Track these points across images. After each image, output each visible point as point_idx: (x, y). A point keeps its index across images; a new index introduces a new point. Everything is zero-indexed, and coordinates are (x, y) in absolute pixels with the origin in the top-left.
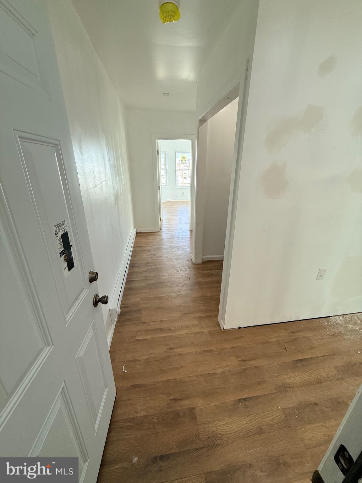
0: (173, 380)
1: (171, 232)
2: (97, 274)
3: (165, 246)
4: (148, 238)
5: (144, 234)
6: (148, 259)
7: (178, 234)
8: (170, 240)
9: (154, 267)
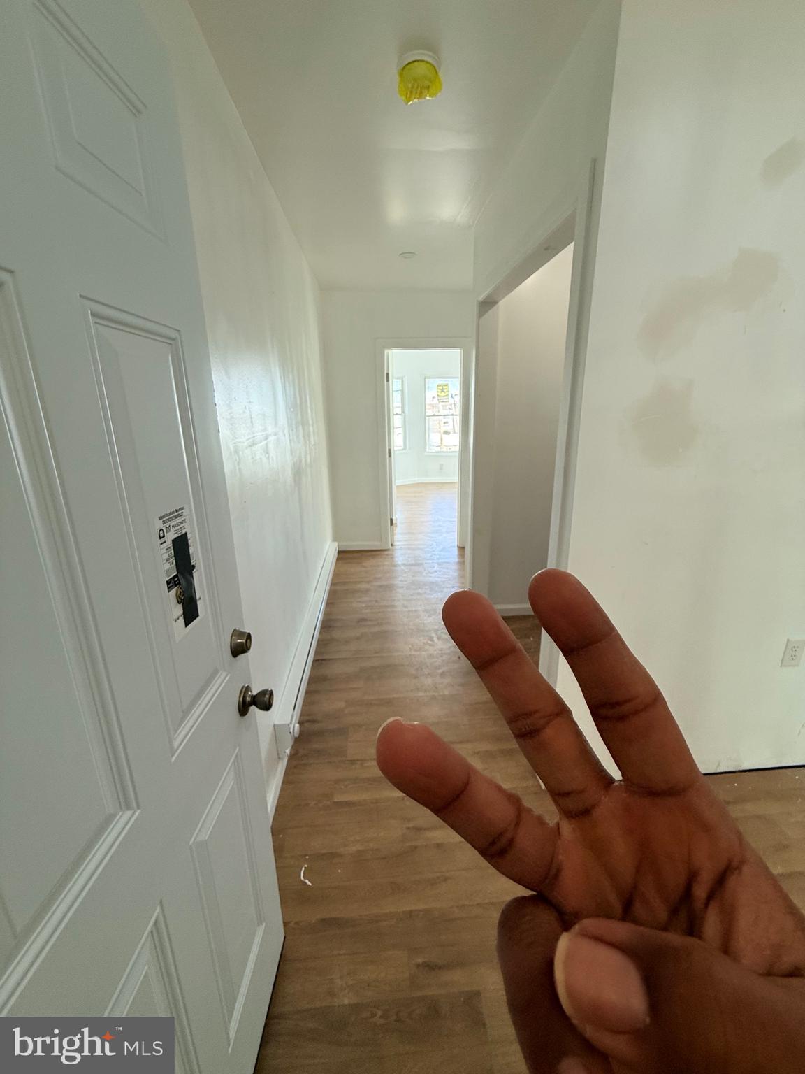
0: (422, 913)
1: (413, 550)
2: (249, 637)
3: (401, 581)
4: (364, 564)
5: (355, 555)
6: (363, 611)
7: (430, 555)
8: (413, 567)
9: (376, 629)
